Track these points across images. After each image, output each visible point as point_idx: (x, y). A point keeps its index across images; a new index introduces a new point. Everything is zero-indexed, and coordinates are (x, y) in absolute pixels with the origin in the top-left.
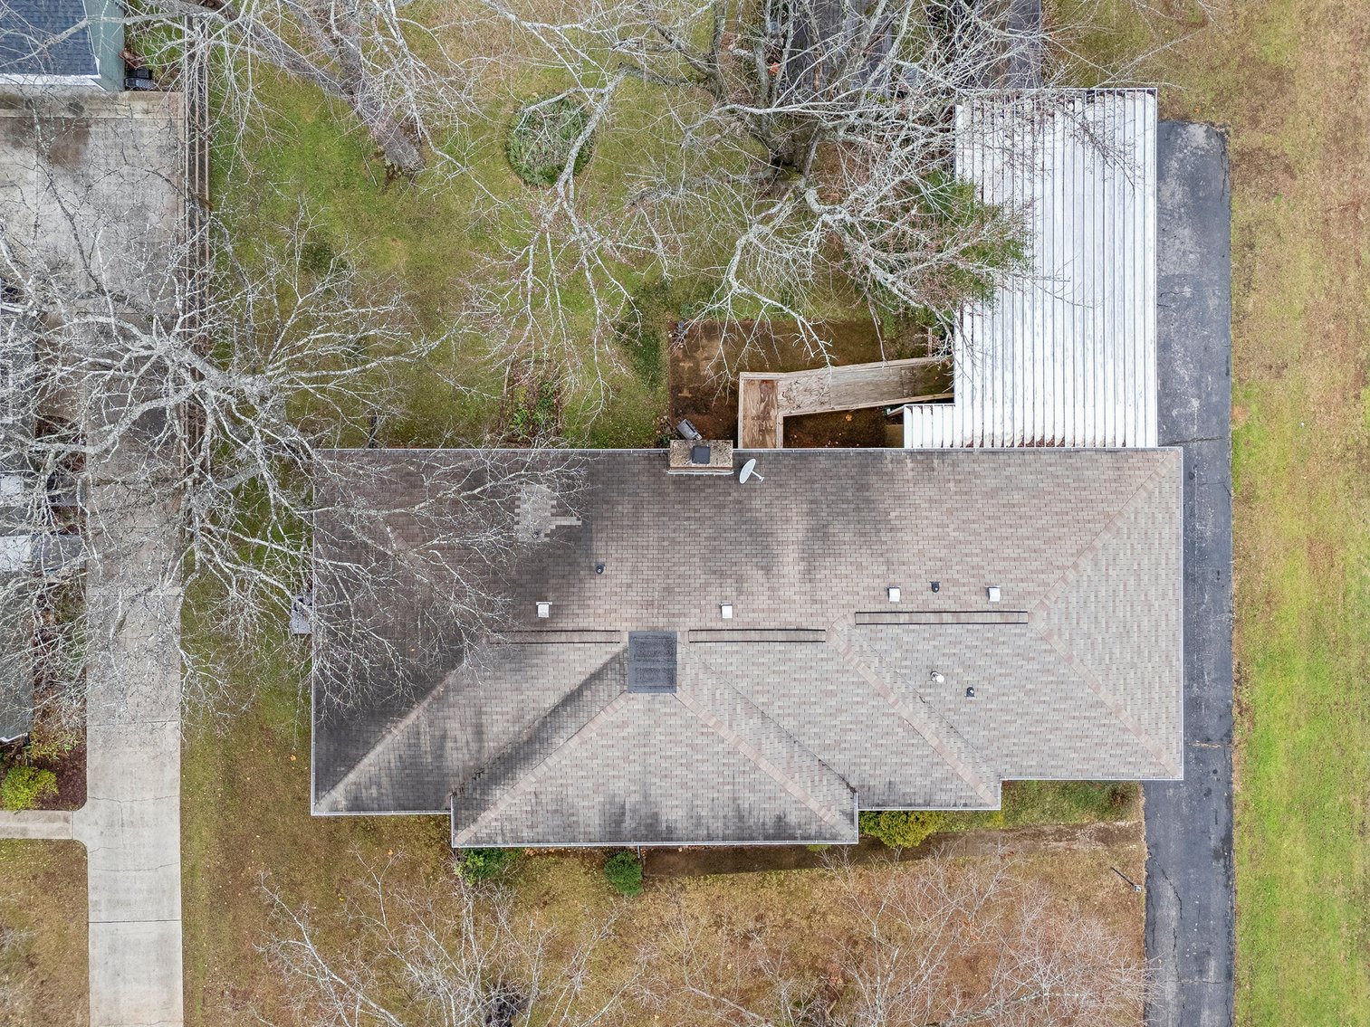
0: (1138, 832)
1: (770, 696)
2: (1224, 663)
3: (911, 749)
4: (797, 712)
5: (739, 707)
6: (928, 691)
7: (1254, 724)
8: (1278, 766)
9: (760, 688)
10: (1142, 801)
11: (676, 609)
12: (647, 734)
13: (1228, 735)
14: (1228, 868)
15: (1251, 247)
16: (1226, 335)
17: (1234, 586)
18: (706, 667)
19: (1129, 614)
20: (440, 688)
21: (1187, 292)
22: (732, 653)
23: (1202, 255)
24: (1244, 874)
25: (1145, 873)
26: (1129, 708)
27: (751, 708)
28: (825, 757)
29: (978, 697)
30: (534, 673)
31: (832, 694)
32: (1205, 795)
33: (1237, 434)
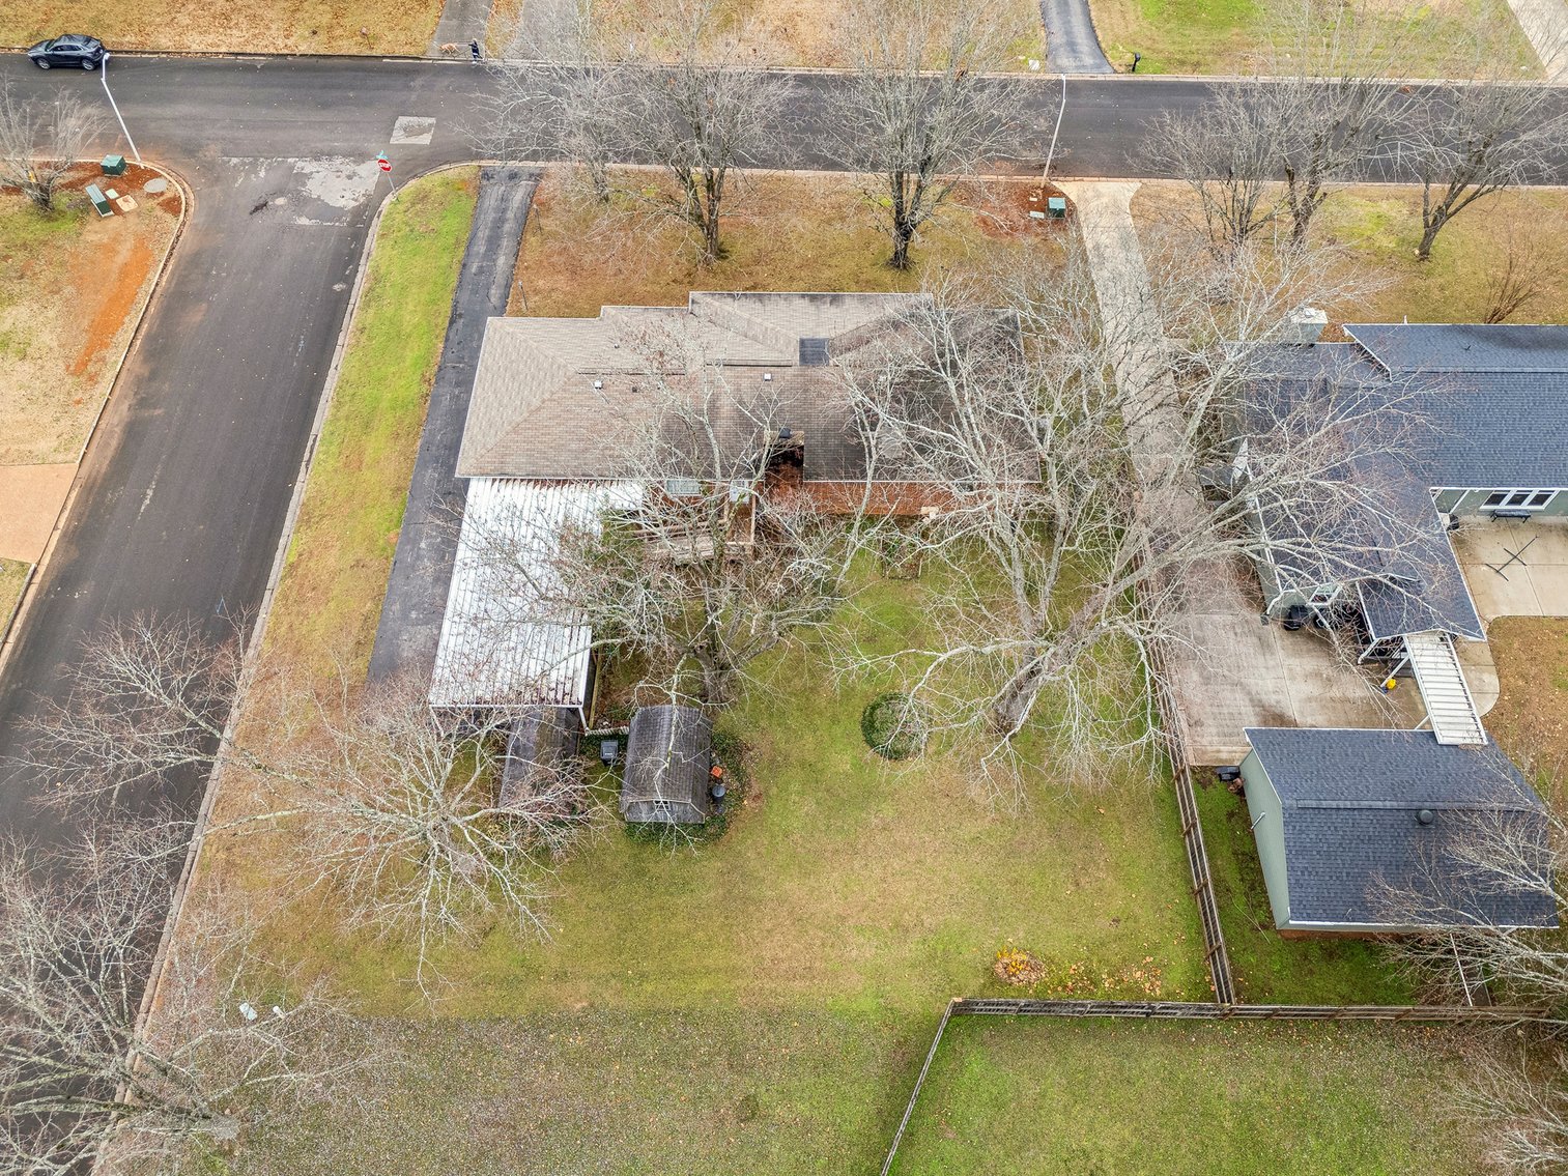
1: (742, 343)
2: (435, 403)
7: (422, 374)
8: (411, 355)
9: (748, 345)
11: (800, 379)
13: (440, 369)
14: (455, 308)
15: (359, 643)
16: (391, 586)
17: (419, 443)
21: (414, 615)
22: (765, 356)
23: (397, 639)
24: (446, 309)
33: (397, 527)
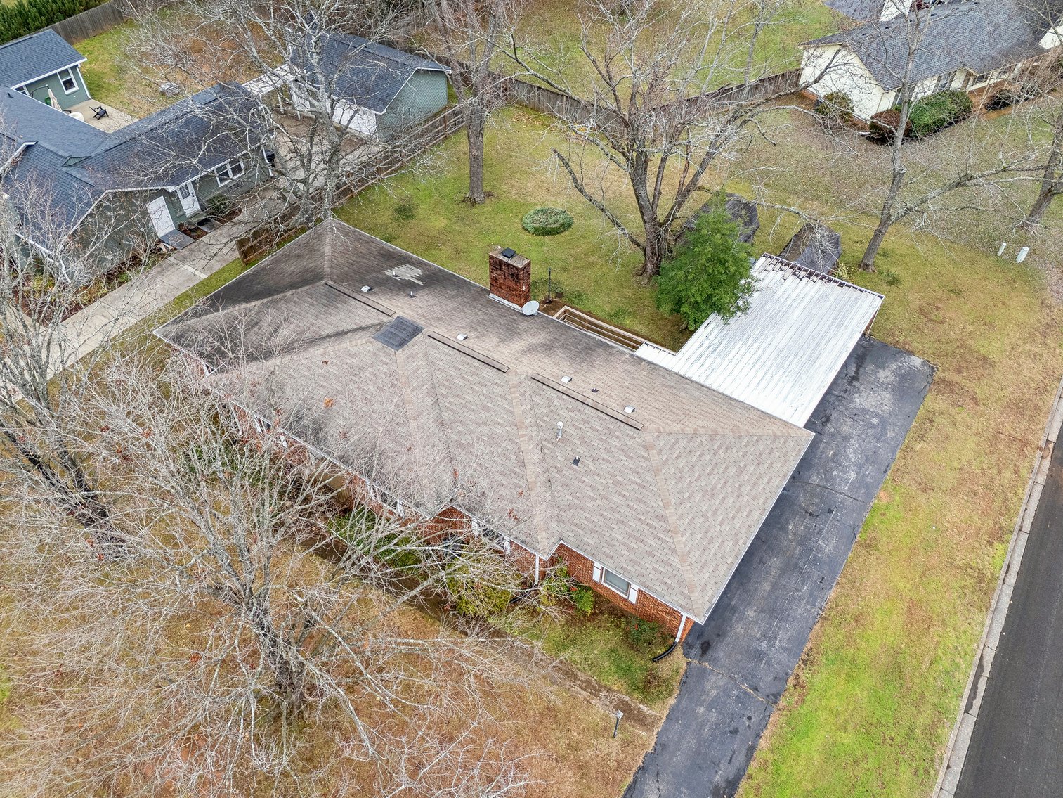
0: (654, 724)
1: (450, 391)
3: (513, 475)
4: (459, 410)
5: (426, 386)
6: (549, 445)
7: (803, 702)
9: (447, 384)
10: (672, 702)
11: (435, 324)
12: (362, 369)
13: (776, 697)
15: (931, 421)
16: (893, 453)
17: (832, 594)
18: (426, 354)
19: (719, 486)
20: (280, 296)
22: (446, 354)
23: (894, 410)
25: (640, 763)
26: (685, 538)
27: (433, 392)
28: (454, 452)
29: (580, 467)
30: (332, 312)
31: (487, 409)
32: (731, 732)
33: (878, 506)
